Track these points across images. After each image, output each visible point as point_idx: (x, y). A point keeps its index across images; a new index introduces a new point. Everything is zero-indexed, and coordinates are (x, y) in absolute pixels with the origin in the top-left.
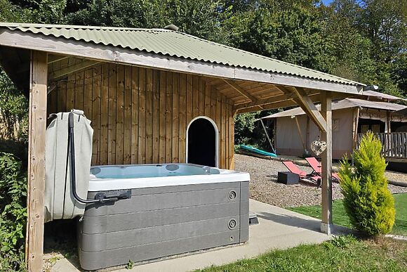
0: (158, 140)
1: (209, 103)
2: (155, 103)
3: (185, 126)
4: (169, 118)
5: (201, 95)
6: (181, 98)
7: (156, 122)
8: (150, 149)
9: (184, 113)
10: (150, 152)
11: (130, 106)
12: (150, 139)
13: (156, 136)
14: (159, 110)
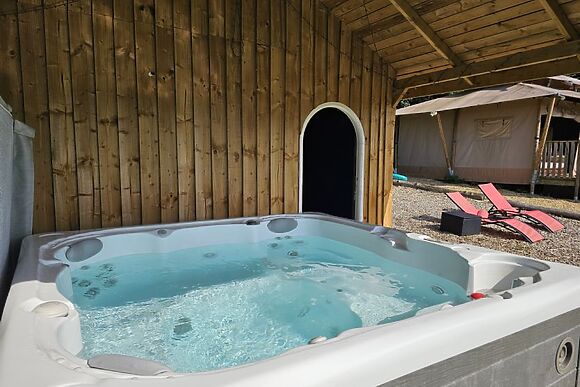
0: (239, 157)
1: (347, 73)
2: (231, 68)
3: (296, 125)
4: (262, 105)
5: (332, 51)
6: (289, 57)
7: (233, 114)
8: (222, 179)
9: (295, 94)
10: (222, 187)
11: (172, 73)
12: (221, 155)
13: (234, 148)
14: (239, 85)
